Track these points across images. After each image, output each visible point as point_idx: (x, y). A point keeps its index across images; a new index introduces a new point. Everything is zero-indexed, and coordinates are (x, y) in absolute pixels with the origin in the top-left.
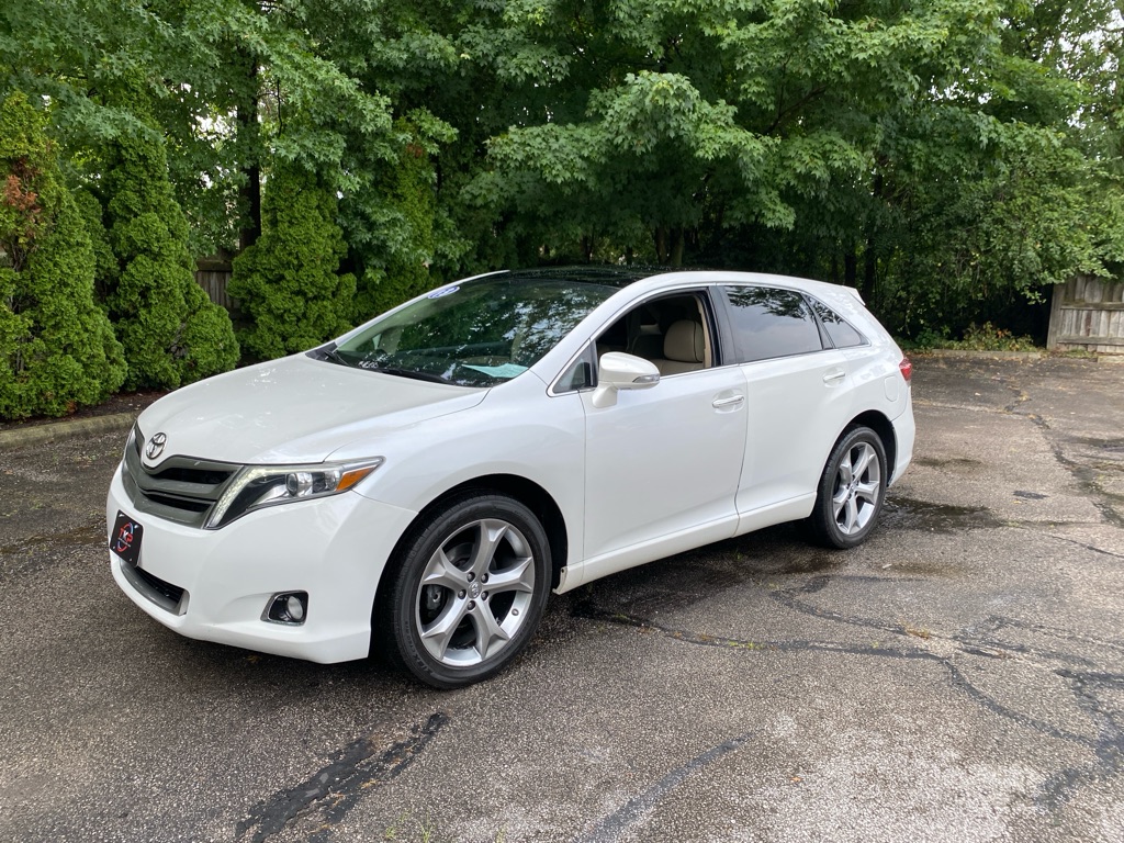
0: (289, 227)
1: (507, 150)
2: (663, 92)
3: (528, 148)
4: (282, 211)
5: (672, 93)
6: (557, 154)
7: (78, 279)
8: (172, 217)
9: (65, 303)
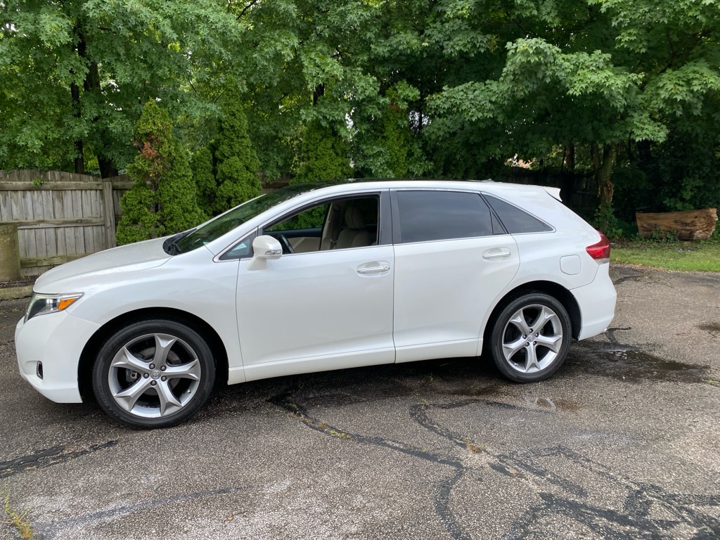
0: (315, 161)
1: (439, 102)
2: (525, 53)
3: (452, 100)
4: (312, 151)
5: (531, 52)
6: (473, 102)
7: (183, 194)
8: (247, 158)
9: (175, 207)
